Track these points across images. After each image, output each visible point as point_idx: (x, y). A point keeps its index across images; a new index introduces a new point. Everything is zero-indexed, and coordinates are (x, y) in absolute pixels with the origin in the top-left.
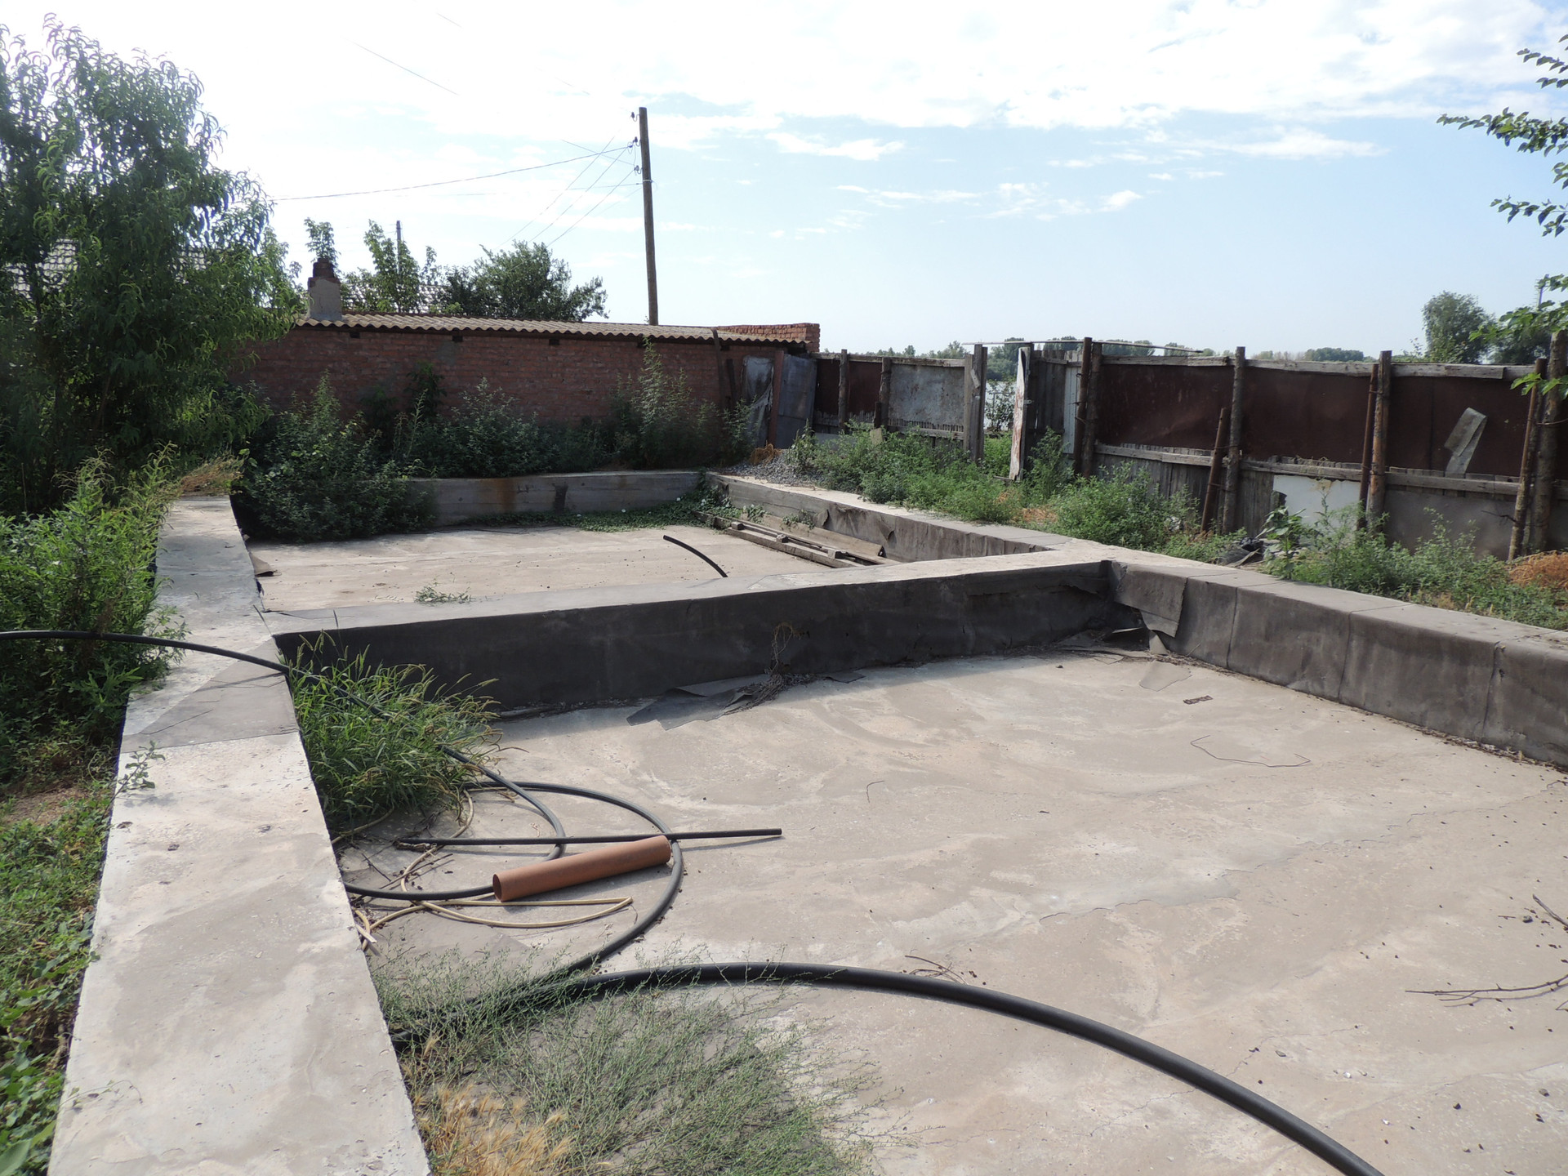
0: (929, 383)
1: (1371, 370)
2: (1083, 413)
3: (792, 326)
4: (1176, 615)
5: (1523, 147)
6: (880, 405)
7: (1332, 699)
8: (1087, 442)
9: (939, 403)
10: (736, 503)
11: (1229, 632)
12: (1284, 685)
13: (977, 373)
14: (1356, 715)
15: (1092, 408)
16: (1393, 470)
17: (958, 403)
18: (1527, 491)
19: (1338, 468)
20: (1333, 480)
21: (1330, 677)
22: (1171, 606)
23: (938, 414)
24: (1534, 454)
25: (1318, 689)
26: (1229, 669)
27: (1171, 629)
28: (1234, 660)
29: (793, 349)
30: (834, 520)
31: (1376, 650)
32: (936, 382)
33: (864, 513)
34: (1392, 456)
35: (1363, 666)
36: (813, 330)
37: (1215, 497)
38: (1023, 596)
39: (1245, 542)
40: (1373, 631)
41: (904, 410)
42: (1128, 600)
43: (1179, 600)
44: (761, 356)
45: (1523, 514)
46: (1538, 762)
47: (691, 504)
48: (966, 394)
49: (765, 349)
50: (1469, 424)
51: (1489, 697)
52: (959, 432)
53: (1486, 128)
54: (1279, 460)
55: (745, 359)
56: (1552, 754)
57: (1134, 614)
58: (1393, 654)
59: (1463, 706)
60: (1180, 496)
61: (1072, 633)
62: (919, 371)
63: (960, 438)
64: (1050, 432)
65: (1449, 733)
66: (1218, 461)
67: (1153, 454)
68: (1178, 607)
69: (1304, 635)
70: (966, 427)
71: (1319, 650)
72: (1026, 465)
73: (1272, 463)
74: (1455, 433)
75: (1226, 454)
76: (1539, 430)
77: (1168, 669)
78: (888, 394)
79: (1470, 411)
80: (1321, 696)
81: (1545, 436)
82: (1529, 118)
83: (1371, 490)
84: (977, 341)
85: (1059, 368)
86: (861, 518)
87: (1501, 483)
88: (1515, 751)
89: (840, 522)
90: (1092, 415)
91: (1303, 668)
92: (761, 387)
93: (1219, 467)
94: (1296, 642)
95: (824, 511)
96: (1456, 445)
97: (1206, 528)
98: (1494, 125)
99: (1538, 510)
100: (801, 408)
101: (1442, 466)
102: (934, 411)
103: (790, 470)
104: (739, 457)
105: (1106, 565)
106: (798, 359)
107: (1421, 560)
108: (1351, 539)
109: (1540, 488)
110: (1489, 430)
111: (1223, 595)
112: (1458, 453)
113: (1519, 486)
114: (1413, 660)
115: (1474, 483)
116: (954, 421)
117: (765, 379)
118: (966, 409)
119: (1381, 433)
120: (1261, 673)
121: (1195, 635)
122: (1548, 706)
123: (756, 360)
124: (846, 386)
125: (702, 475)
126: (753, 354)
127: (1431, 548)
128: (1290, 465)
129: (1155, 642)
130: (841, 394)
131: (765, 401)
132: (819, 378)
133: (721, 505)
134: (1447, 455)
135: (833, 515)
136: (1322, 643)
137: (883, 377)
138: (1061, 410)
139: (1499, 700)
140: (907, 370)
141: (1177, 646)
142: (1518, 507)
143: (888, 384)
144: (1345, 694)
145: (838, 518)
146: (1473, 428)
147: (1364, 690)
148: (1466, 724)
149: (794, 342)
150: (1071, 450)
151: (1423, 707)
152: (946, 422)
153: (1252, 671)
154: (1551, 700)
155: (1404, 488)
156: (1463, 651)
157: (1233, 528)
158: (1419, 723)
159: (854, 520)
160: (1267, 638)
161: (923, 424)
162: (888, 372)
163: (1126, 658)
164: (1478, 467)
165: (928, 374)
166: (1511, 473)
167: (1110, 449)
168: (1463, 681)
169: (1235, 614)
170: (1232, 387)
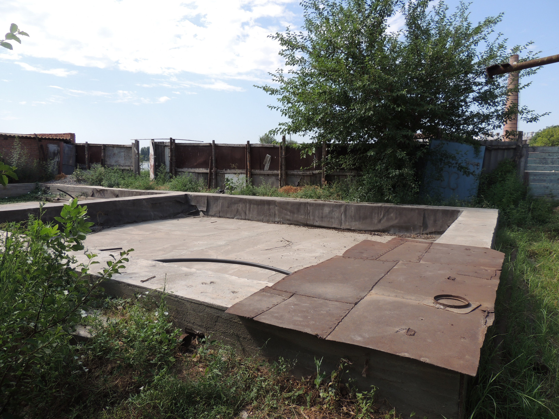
0: (119, 152)
1: (245, 146)
2: (171, 159)
3: (64, 134)
4: (206, 205)
5: (270, 94)
6: (102, 160)
7: (244, 219)
8: (173, 168)
9: (123, 159)
10: (54, 193)
11: (219, 208)
12: (233, 218)
13: (136, 148)
14: (249, 222)
15: (174, 158)
16: (253, 171)
17: (130, 158)
18: (281, 173)
19: (240, 171)
20: (239, 174)
21: (243, 214)
22: (204, 203)
23: (123, 162)
24: (281, 164)
25: (241, 218)
26: (220, 217)
27: (205, 209)
28: (221, 215)
29: (66, 141)
30: (95, 194)
31: (252, 206)
32: (122, 152)
33: (107, 190)
34: (252, 167)
35: (249, 210)
36: (73, 136)
37: (210, 181)
38: (165, 204)
39: (220, 190)
40: (250, 201)
41: (111, 161)
42: (193, 204)
43: (206, 201)
44: (54, 144)
45: (281, 178)
46: (285, 224)
47: (34, 194)
48: (133, 155)
49: (55, 141)
50: (268, 158)
51: (275, 212)
52: (132, 167)
53: (262, 89)
54: (226, 170)
55: (48, 145)
56: (287, 222)
57: (195, 207)
58: (255, 206)
59: (270, 215)
60: (201, 180)
61: (179, 213)
62: (115, 148)
63: (132, 169)
64: (162, 165)
65: (268, 222)
66: (210, 171)
67: (193, 170)
68: (206, 203)
69: (236, 205)
70: (133, 165)
71: (240, 208)
72: (156, 175)
73: (224, 171)
74: (265, 160)
75: (212, 169)
76: (282, 158)
77: (206, 218)
78: (104, 156)
79: (268, 155)
80: (242, 219)
81: (283, 160)
82: (270, 87)
83: (248, 175)
84: (135, 139)
85: (163, 147)
86: (106, 192)
87: (275, 172)
88: (281, 222)
89: (98, 194)
90: (174, 160)
91: (237, 213)
92: (55, 154)
93: (211, 173)
94: (234, 207)
95: (91, 191)
96: (266, 163)
97: (209, 188)
98: (264, 89)
99: (284, 177)
100: (71, 162)
101: (263, 169)
102: (122, 161)
103: (73, 181)
104: (51, 178)
105: (186, 195)
106: (68, 145)
107: (260, 189)
108: (245, 185)
109: (283, 172)
110: (272, 159)
111: (216, 199)
112: (266, 165)
113: (279, 172)
114: (260, 207)
115: (270, 172)
116: (129, 164)
117: (56, 152)
118: (133, 160)
119: (249, 161)
120: (227, 216)
121: (211, 210)
122: (286, 212)
123: (52, 145)
124: (88, 154)
125: (37, 184)
126: (51, 143)
127: (262, 187)
128: (229, 171)
129: (201, 213)
130: (86, 157)
131: (57, 160)
132: (77, 152)
133: (47, 194)
134: (264, 166)
135: (95, 192)
136: (240, 206)
137: (102, 151)
138: (164, 159)
139: (277, 212)
140: (111, 148)
141: (207, 213)
142: (279, 177)
143: (105, 153)
144: (247, 217)
145: (97, 193)
146: (269, 159)
147: (250, 215)
148: (271, 219)
149: (66, 139)
150: (168, 171)
151: (263, 217)
152: (127, 165)
153: (226, 216)
154: (286, 210)
155: (256, 175)
156: (269, 203)
157: (216, 188)
158: (262, 221)
159: (103, 193)
160: (228, 208)
161: (119, 166)
162: (104, 149)
163: (194, 217)
164: (270, 169)
165: (119, 150)
166: (277, 170)
167: (180, 170)
168: (269, 209)
169: (220, 202)
170: (212, 151)
